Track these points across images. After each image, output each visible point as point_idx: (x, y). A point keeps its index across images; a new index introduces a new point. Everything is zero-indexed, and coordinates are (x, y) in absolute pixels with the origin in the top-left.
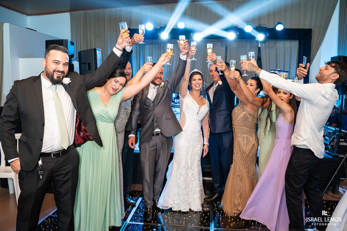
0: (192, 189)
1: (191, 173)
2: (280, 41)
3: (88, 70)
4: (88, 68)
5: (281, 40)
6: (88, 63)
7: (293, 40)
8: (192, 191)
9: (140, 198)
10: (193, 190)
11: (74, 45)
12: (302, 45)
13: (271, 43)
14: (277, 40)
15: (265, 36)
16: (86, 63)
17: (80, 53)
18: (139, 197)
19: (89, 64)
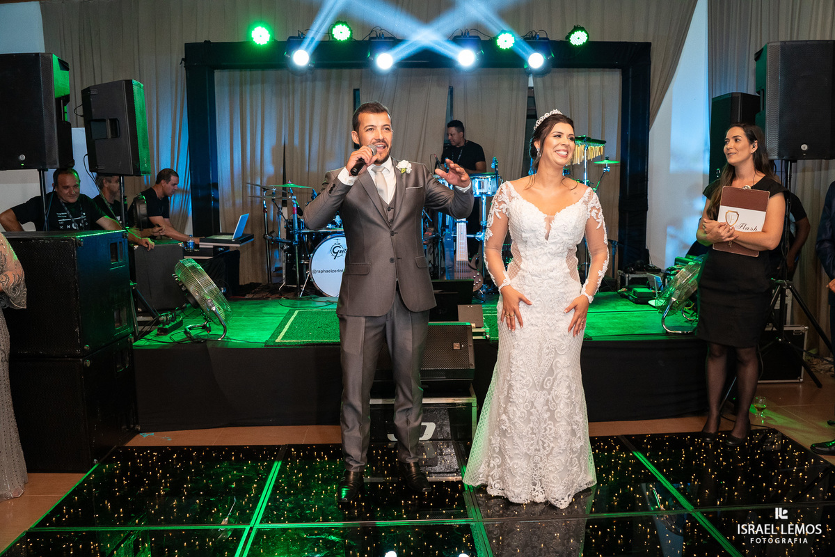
0: (544, 443)
1: (542, 400)
2: (578, 72)
3: (112, 137)
4: (112, 134)
5: (580, 69)
6: (110, 120)
7: (607, 69)
8: (544, 448)
9: (276, 464)
10: (549, 446)
11: (68, 69)
12: (630, 80)
13: (559, 77)
14: (571, 69)
15: (547, 58)
16: (104, 120)
17: (86, 93)
18: (273, 461)
19: (114, 122)
